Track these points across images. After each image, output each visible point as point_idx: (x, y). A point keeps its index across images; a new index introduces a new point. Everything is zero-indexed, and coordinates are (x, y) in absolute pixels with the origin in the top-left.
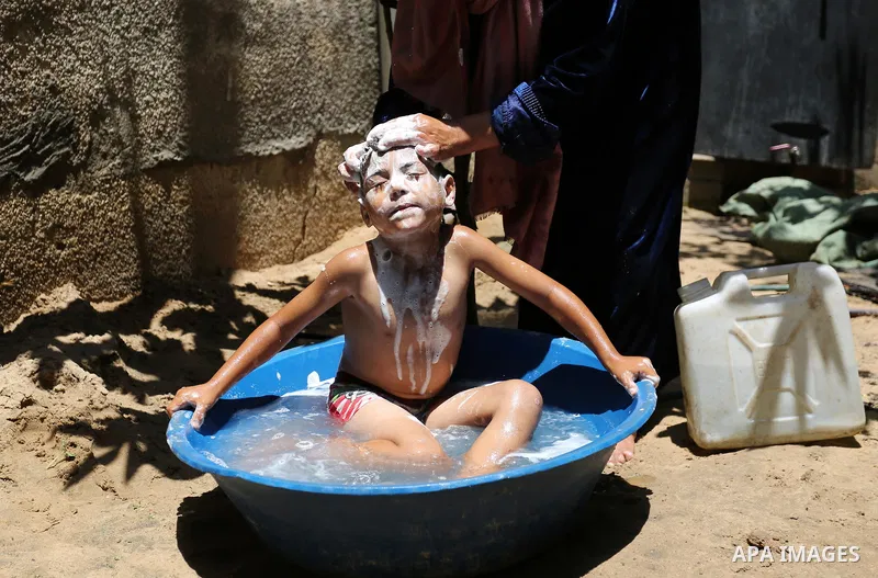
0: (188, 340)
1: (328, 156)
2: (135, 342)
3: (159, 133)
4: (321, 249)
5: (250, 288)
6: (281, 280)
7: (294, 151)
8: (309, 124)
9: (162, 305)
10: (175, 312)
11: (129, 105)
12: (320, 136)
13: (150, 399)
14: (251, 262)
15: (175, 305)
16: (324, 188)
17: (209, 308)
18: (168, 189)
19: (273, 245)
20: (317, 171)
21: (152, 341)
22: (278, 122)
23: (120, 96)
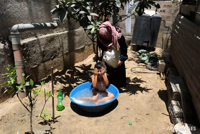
0: (70, 75)
1: (87, 47)
2: (64, 76)
3: (66, 49)
4: (86, 59)
5: (77, 67)
6: (81, 65)
7: (82, 48)
8: (84, 44)
9: (67, 70)
10: (68, 71)
11: (63, 47)
12: (86, 45)
13: (66, 85)
14: (77, 62)
15: (68, 70)
16: (86, 51)
17: (72, 70)
18: (67, 56)
19: (80, 59)
20: (85, 49)
21: (66, 76)
22: (80, 45)
23: (62, 46)
